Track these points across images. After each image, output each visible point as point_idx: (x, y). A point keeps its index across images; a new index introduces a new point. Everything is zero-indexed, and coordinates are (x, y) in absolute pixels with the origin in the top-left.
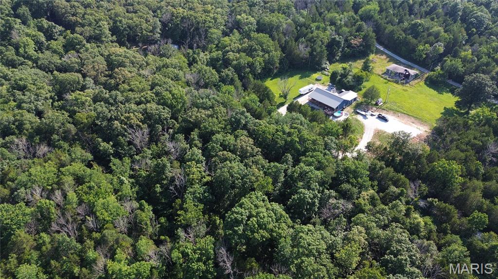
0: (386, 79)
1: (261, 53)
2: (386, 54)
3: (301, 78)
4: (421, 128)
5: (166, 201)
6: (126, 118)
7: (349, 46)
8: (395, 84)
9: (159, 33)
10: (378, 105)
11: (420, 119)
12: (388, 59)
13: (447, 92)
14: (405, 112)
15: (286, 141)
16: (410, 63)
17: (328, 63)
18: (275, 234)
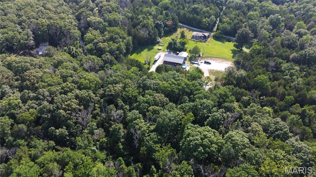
0: (194, 41)
1: (121, 40)
2: (186, 27)
3: (149, 50)
4: (228, 63)
5: (128, 153)
6: (66, 105)
7: (166, 26)
8: (201, 43)
9: (33, 40)
10: (200, 56)
11: (225, 59)
12: (188, 30)
13: (226, 41)
14: (216, 57)
15: (179, 89)
16: (200, 30)
17: (159, 38)
18: (220, 144)
